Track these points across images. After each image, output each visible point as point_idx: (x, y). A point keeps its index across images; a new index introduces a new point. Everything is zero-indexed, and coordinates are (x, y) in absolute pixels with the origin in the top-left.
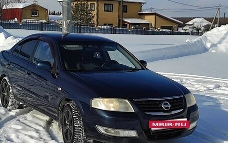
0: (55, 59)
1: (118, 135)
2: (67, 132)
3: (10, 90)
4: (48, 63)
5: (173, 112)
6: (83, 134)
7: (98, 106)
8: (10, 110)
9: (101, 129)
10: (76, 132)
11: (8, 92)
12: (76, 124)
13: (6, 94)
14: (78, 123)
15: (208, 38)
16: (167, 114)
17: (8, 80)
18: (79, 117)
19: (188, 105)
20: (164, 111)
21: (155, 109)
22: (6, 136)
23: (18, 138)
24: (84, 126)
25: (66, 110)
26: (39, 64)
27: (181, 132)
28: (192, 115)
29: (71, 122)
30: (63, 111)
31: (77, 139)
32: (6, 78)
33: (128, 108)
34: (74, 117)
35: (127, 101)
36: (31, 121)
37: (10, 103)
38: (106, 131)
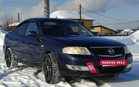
0: (39, 30)
1: (80, 70)
2: (47, 74)
3: (11, 55)
4: (35, 32)
5: (116, 56)
6: (58, 72)
7: (67, 52)
8: (12, 68)
9: (70, 67)
10: (53, 71)
11: (10, 57)
12: (53, 66)
13: (9, 59)
14: (55, 65)
15: (134, 36)
16: (112, 56)
17: (10, 50)
18: (55, 61)
19: (126, 53)
20: (110, 55)
21: (104, 53)
22: (9, 78)
23: (16, 79)
24: (58, 67)
25: (46, 59)
26: (29, 33)
27: (122, 69)
28: (129, 59)
29: (50, 66)
30: (44, 61)
31: (54, 75)
32: (9, 49)
33: (86, 52)
34: (52, 61)
35: (86, 48)
36: (25, 72)
37: (12, 64)
38: (73, 67)
